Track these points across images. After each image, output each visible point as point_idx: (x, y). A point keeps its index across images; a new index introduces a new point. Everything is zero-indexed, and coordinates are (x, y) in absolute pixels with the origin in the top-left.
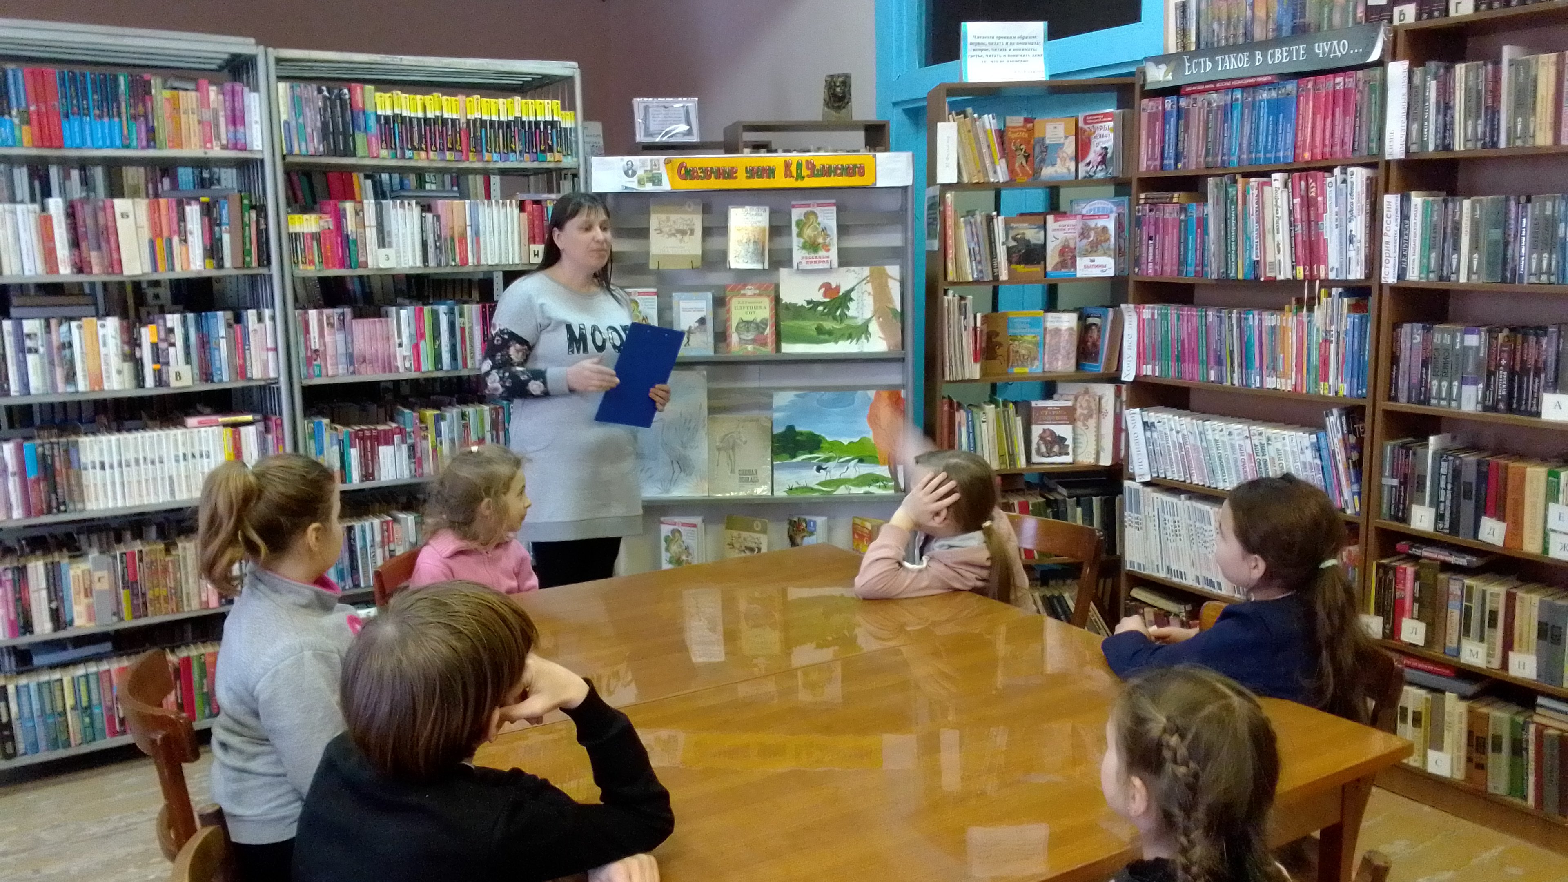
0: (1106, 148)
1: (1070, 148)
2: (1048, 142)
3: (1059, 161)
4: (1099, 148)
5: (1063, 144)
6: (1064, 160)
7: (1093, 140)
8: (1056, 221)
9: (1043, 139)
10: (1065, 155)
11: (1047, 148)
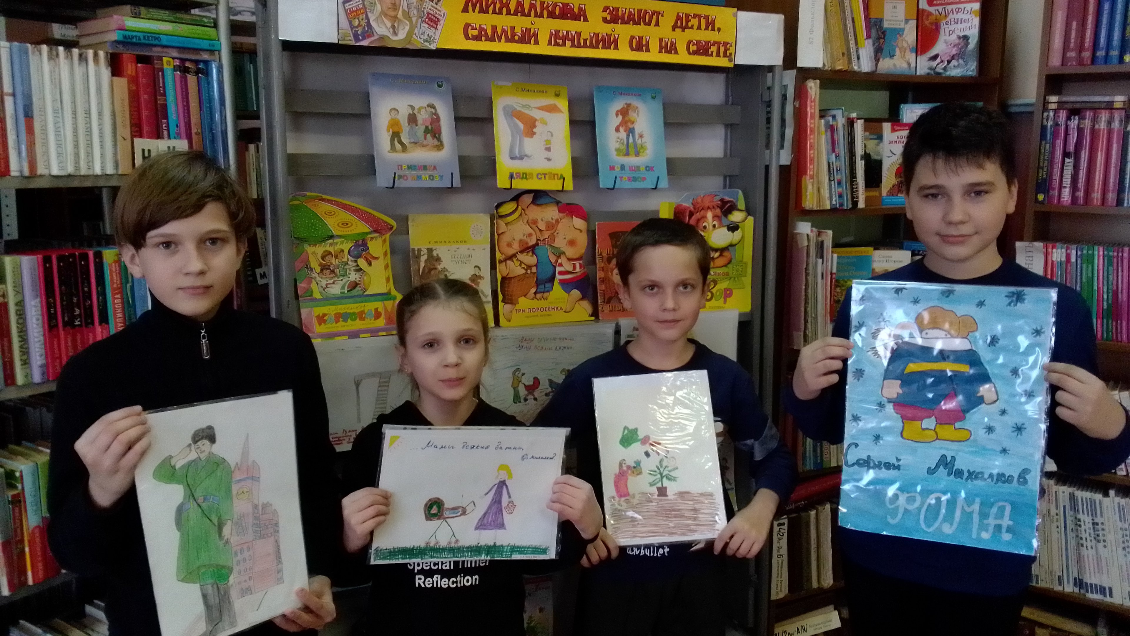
0: (966, 38)
1: (910, 36)
2: (886, 25)
3: (898, 52)
4: (954, 38)
5: (903, 30)
6: (903, 50)
7: (943, 26)
8: (893, 130)
9: (881, 20)
10: (905, 45)
11: (884, 33)
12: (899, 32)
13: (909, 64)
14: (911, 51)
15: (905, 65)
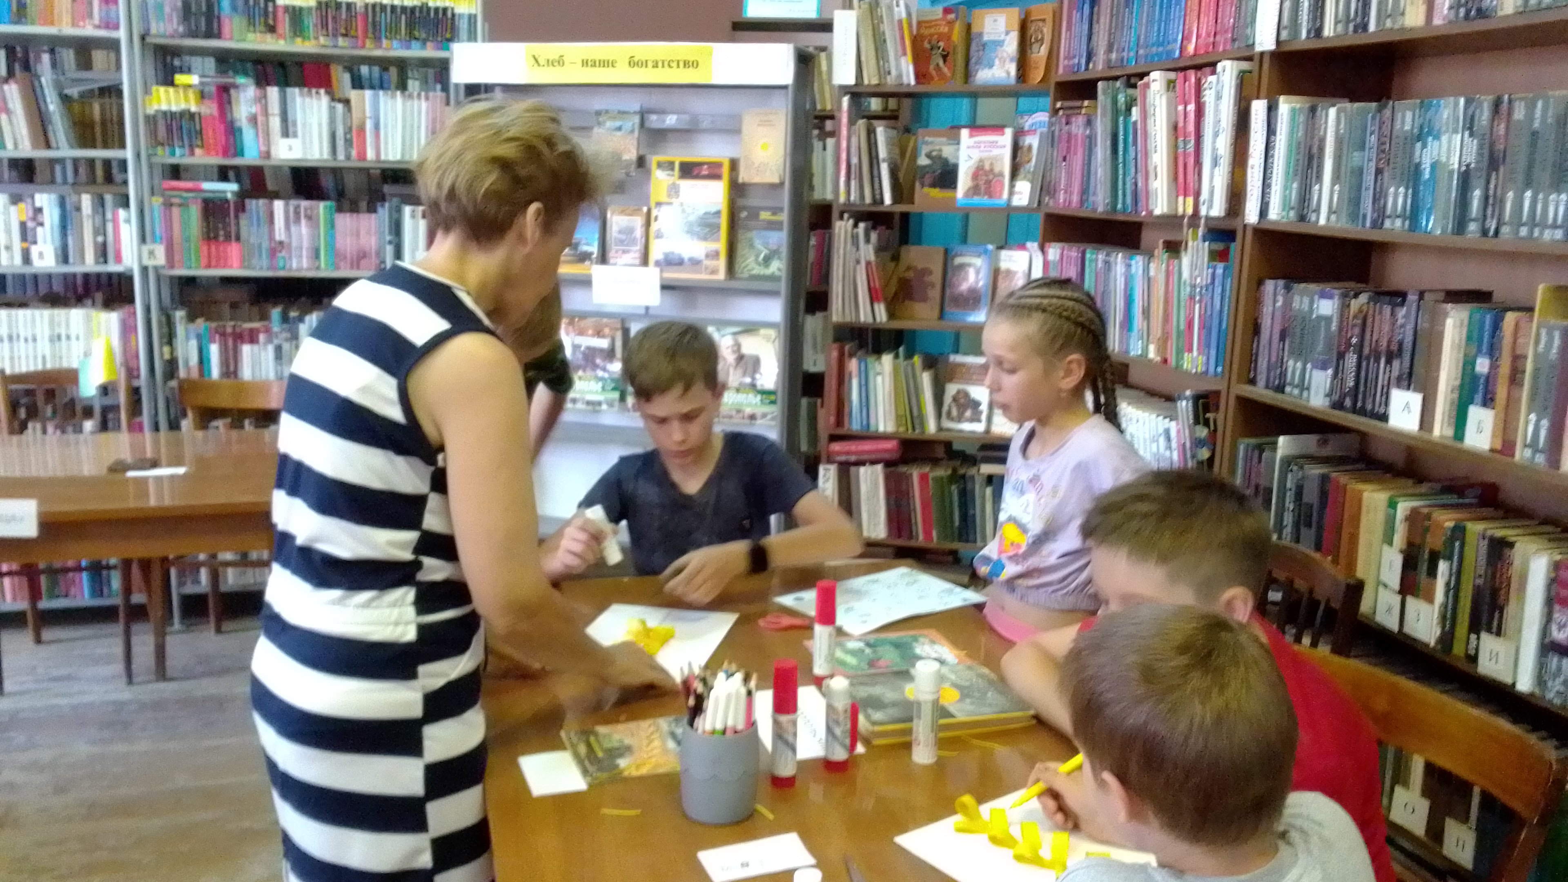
1: (1012, 46)
2: (986, 38)
3: (997, 61)
5: (1004, 41)
9: (981, 34)
10: (1005, 55)
11: (984, 45)
12: (1000, 43)
13: (1008, 73)
14: (1012, 60)
15: (1004, 75)
